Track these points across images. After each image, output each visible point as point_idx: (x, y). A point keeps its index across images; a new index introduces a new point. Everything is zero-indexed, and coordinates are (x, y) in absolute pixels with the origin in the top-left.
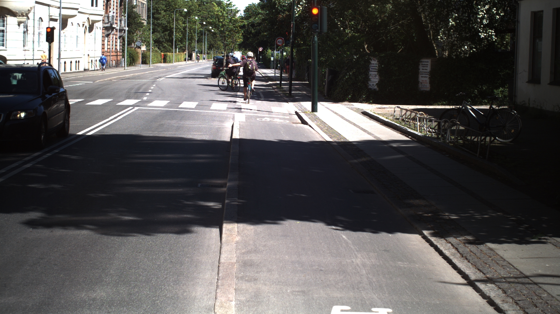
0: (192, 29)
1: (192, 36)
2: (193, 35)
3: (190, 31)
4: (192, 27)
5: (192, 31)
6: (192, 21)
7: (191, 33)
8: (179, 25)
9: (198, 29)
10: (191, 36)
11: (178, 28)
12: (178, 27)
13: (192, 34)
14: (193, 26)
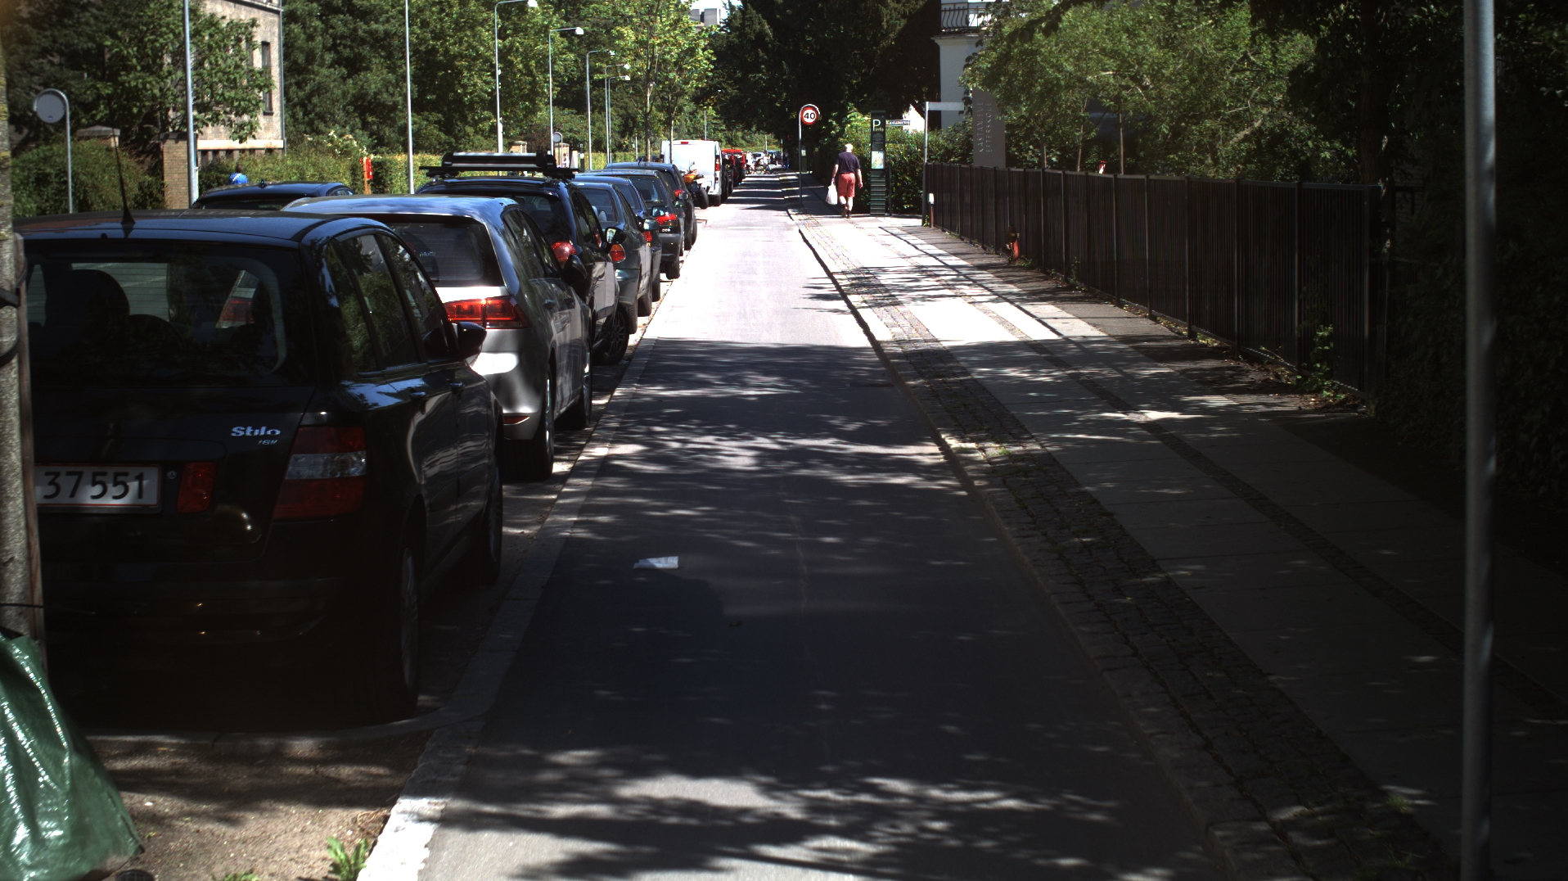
0: (532, 58)
1: (534, 83)
2: (540, 78)
3: (527, 66)
4: (532, 51)
5: (533, 63)
6: (535, 24)
7: (530, 73)
8: (482, 45)
9: (555, 54)
10: (530, 84)
11: (479, 56)
12: (477, 52)
13: (534, 77)
14: (536, 45)
